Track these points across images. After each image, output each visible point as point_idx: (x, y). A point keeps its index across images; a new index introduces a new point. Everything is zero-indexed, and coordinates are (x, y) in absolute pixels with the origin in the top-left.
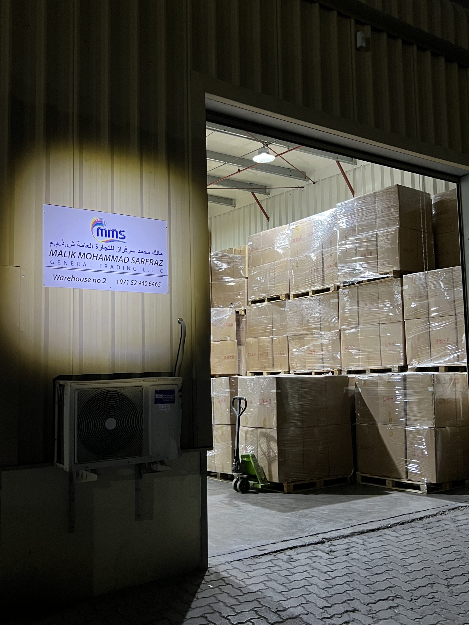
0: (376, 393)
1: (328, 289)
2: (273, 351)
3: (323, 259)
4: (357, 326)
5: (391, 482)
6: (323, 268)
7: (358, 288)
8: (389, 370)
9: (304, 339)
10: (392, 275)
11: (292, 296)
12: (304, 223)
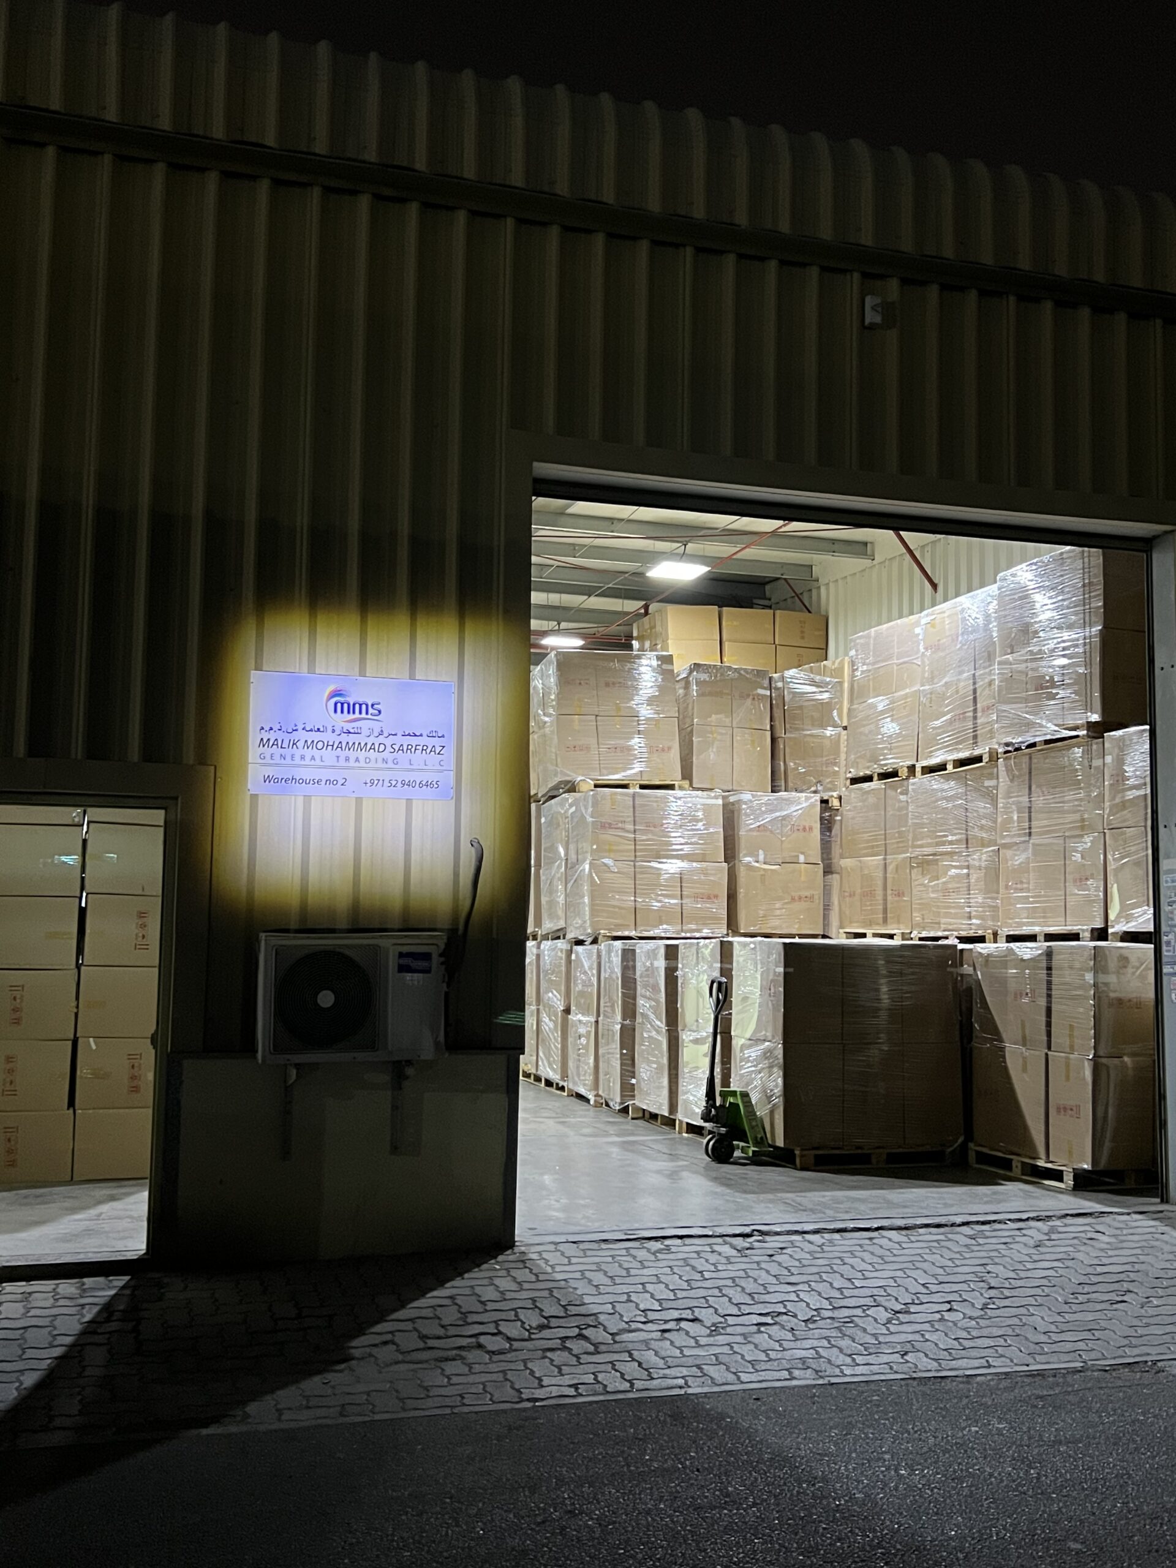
0: (1003, 981)
1: (979, 759)
2: (885, 888)
3: (975, 691)
4: (1027, 838)
5: (1019, 1165)
6: (975, 711)
7: (1030, 758)
8: (1075, 937)
9: (937, 864)
10: (1085, 732)
11: (918, 770)
12: (944, 612)
